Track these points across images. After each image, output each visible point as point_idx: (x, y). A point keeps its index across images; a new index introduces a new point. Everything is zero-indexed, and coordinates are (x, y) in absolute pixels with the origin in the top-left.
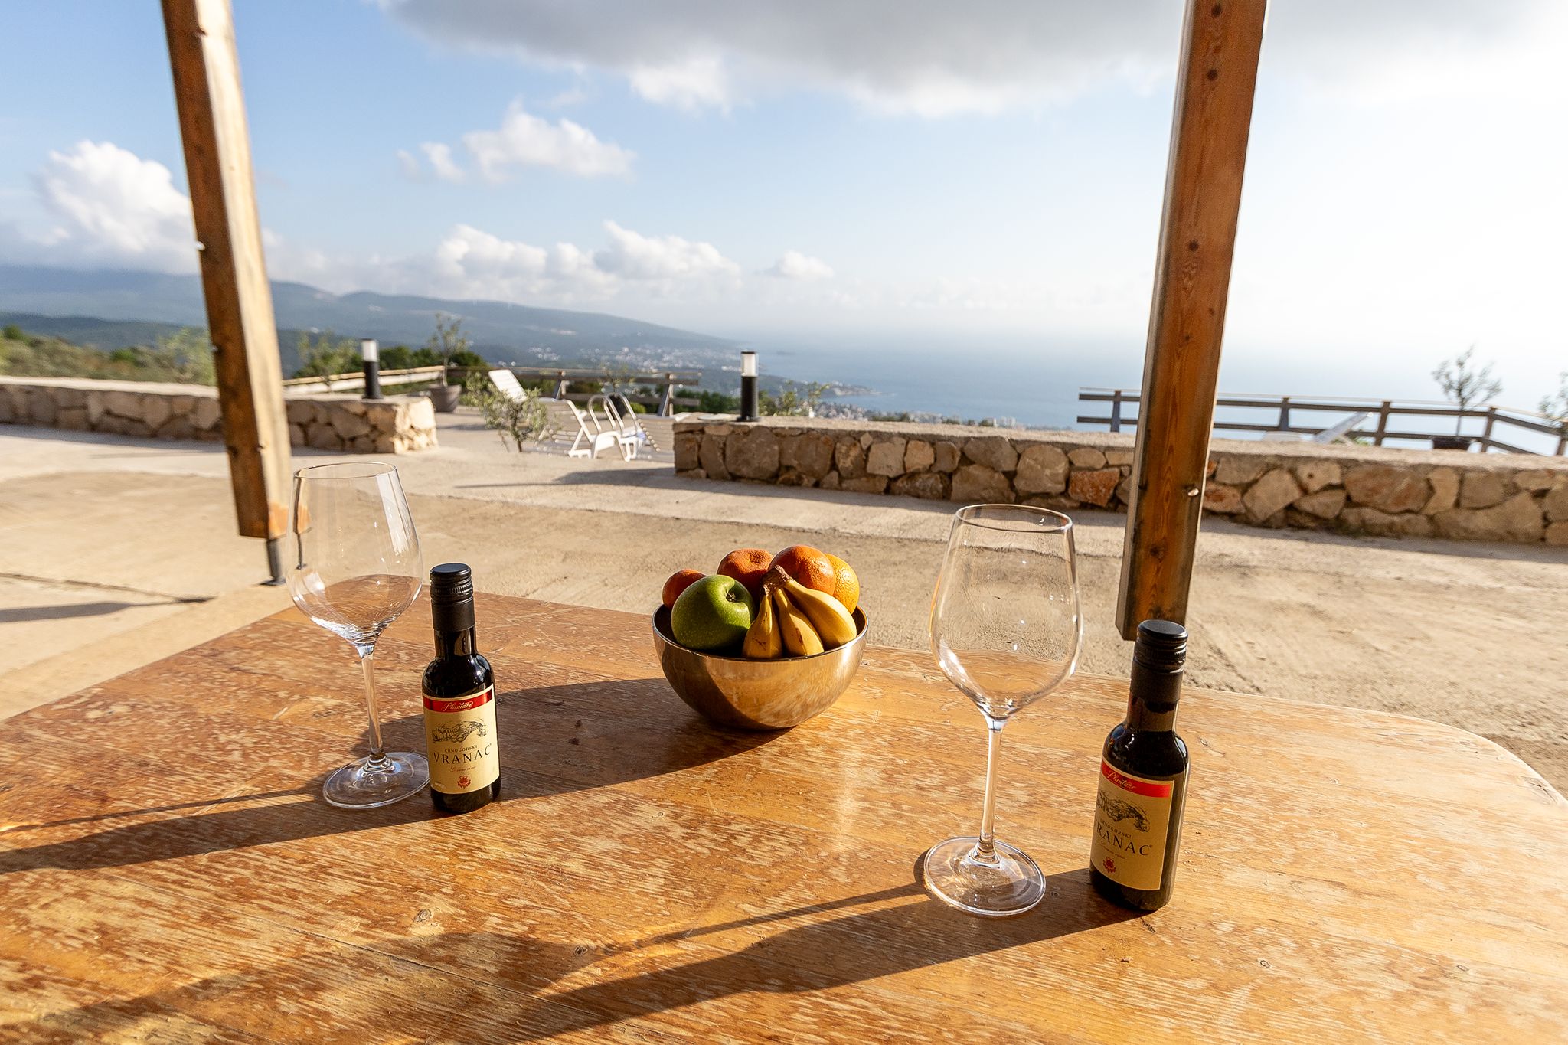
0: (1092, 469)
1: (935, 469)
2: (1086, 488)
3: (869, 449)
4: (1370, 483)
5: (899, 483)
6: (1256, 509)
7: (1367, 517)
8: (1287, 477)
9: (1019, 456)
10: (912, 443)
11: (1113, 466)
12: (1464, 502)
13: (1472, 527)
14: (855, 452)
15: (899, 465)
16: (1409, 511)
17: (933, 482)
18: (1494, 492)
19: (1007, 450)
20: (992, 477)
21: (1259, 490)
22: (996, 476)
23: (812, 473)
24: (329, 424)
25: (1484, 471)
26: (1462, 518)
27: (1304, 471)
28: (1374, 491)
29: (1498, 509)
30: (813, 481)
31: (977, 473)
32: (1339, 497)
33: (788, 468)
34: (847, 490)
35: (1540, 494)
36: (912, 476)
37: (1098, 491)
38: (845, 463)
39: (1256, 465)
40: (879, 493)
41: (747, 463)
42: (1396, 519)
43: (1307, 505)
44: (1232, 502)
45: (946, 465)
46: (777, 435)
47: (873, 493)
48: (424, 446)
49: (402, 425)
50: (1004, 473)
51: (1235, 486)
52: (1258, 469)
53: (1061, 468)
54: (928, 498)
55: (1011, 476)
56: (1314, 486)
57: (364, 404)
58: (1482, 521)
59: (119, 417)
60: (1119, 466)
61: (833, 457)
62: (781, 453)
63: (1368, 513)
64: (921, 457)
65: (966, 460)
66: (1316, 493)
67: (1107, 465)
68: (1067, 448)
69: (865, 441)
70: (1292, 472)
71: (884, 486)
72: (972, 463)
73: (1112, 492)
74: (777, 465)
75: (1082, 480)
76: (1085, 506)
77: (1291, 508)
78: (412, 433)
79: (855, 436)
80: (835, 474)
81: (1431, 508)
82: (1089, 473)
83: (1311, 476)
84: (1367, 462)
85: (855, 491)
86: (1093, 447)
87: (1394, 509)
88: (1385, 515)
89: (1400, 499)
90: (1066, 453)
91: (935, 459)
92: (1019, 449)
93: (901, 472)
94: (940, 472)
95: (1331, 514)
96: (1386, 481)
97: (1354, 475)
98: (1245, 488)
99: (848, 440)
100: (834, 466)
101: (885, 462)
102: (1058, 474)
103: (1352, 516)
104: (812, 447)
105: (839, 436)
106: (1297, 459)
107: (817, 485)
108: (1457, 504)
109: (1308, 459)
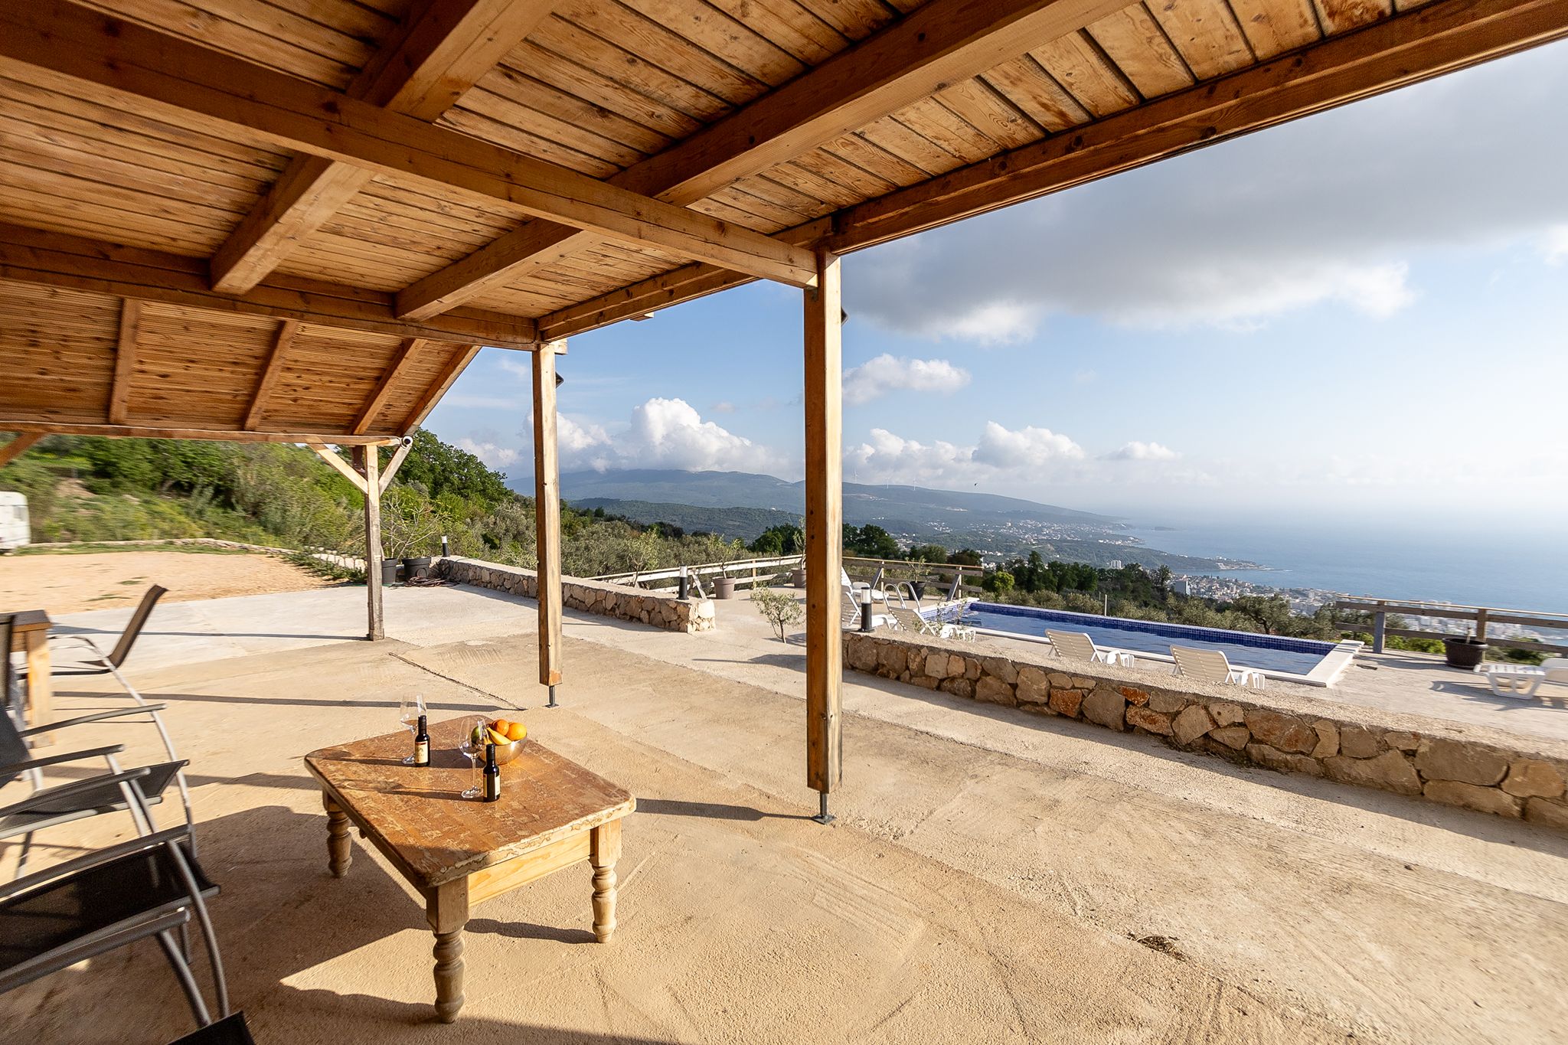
0: (1063, 689)
1: (965, 677)
2: (1060, 702)
3: (926, 658)
4: (1265, 725)
5: (945, 684)
6: (1181, 734)
7: (1266, 752)
8: (1203, 712)
9: (1018, 673)
10: (952, 656)
11: (1078, 688)
12: (1344, 751)
13: (1354, 774)
14: (918, 660)
15: (944, 671)
16: (1302, 753)
17: (963, 685)
18: (1372, 747)
19: (1010, 668)
20: (1001, 687)
21: (1182, 719)
22: (1004, 686)
23: (895, 671)
24: (660, 612)
25: (1359, 727)
26: (1345, 764)
27: (1214, 709)
28: (1269, 732)
29: (1374, 760)
30: (896, 675)
31: (991, 682)
32: (1243, 733)
33: (883, 665)
34: (913, 684)
35: (1410, 754)
36: (953, 679)
37: (1067, 705)
38: (913, 666)
39: (1178, 699)
40: (933, 689)
41: (859, 659)
42: (1289, 757)
43: (1218, 736)
44: (1162, 726)
45: (971, 675)
46: (876, 643)
47: (928, 688)
48: (706, 628)
49: (692, 616)
50: (1010, 684)
51: (1165, 714)
52: (1180, 703)
53: (1044, 685)
54: (961, 696)
55: (1014, 686)
56: (1223, 722)
57: (676, 602)
58: (1363, 770)
59: (576, 599)
60: (1081, 689)
61: (907, 662)
62: (878, 654)
63: (1266, 749)
64: (957, 667)
65: (985, 673)
66: (1225, 727)
67: (1074, 687)
68: (1048, 671)
69: (924, 652)
70: (1206, 708)
71: (936, 684)
72: (989, 675)
73: (1077, 707)
74: (876, 662)
75: (1056, 695)
76: (1061, 716)
77: (1206, 736)
78: (699, 621)
79: (919, 648)
80: (907, 672)
81: (1318, 751)
82: (1061, 691)
83: (1219, 713)
84: (1262, 707)
85: (918, 685)
86: (1064, 673)
87: (1287, 749)
88: (1279, 753)
89: (1290, 741)
90: (1046, 674)
91: (966, 670)
92: (1018, 668)
93: (946, 676)
94: (968, 679)
95: (1240, 745)
96: (1277, 725)
97: (1253, 717)
98: (1174, 716)
99: (914, 651)
100: (907, 668)
101: (936, 668)
102: (1042, 690)
103: (1254, 750)
104: (894, 653)
105: (910, 647)
106: (1209, 698)
107: (898, 678)
108: (1339, 752)
109: (1218, 700)
